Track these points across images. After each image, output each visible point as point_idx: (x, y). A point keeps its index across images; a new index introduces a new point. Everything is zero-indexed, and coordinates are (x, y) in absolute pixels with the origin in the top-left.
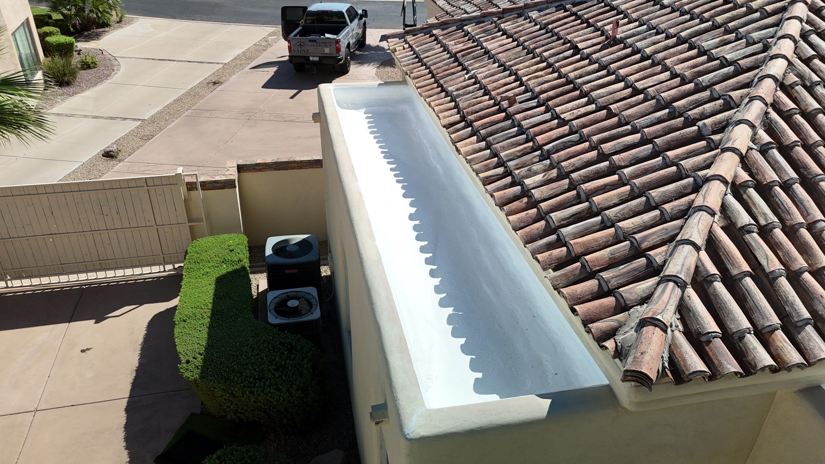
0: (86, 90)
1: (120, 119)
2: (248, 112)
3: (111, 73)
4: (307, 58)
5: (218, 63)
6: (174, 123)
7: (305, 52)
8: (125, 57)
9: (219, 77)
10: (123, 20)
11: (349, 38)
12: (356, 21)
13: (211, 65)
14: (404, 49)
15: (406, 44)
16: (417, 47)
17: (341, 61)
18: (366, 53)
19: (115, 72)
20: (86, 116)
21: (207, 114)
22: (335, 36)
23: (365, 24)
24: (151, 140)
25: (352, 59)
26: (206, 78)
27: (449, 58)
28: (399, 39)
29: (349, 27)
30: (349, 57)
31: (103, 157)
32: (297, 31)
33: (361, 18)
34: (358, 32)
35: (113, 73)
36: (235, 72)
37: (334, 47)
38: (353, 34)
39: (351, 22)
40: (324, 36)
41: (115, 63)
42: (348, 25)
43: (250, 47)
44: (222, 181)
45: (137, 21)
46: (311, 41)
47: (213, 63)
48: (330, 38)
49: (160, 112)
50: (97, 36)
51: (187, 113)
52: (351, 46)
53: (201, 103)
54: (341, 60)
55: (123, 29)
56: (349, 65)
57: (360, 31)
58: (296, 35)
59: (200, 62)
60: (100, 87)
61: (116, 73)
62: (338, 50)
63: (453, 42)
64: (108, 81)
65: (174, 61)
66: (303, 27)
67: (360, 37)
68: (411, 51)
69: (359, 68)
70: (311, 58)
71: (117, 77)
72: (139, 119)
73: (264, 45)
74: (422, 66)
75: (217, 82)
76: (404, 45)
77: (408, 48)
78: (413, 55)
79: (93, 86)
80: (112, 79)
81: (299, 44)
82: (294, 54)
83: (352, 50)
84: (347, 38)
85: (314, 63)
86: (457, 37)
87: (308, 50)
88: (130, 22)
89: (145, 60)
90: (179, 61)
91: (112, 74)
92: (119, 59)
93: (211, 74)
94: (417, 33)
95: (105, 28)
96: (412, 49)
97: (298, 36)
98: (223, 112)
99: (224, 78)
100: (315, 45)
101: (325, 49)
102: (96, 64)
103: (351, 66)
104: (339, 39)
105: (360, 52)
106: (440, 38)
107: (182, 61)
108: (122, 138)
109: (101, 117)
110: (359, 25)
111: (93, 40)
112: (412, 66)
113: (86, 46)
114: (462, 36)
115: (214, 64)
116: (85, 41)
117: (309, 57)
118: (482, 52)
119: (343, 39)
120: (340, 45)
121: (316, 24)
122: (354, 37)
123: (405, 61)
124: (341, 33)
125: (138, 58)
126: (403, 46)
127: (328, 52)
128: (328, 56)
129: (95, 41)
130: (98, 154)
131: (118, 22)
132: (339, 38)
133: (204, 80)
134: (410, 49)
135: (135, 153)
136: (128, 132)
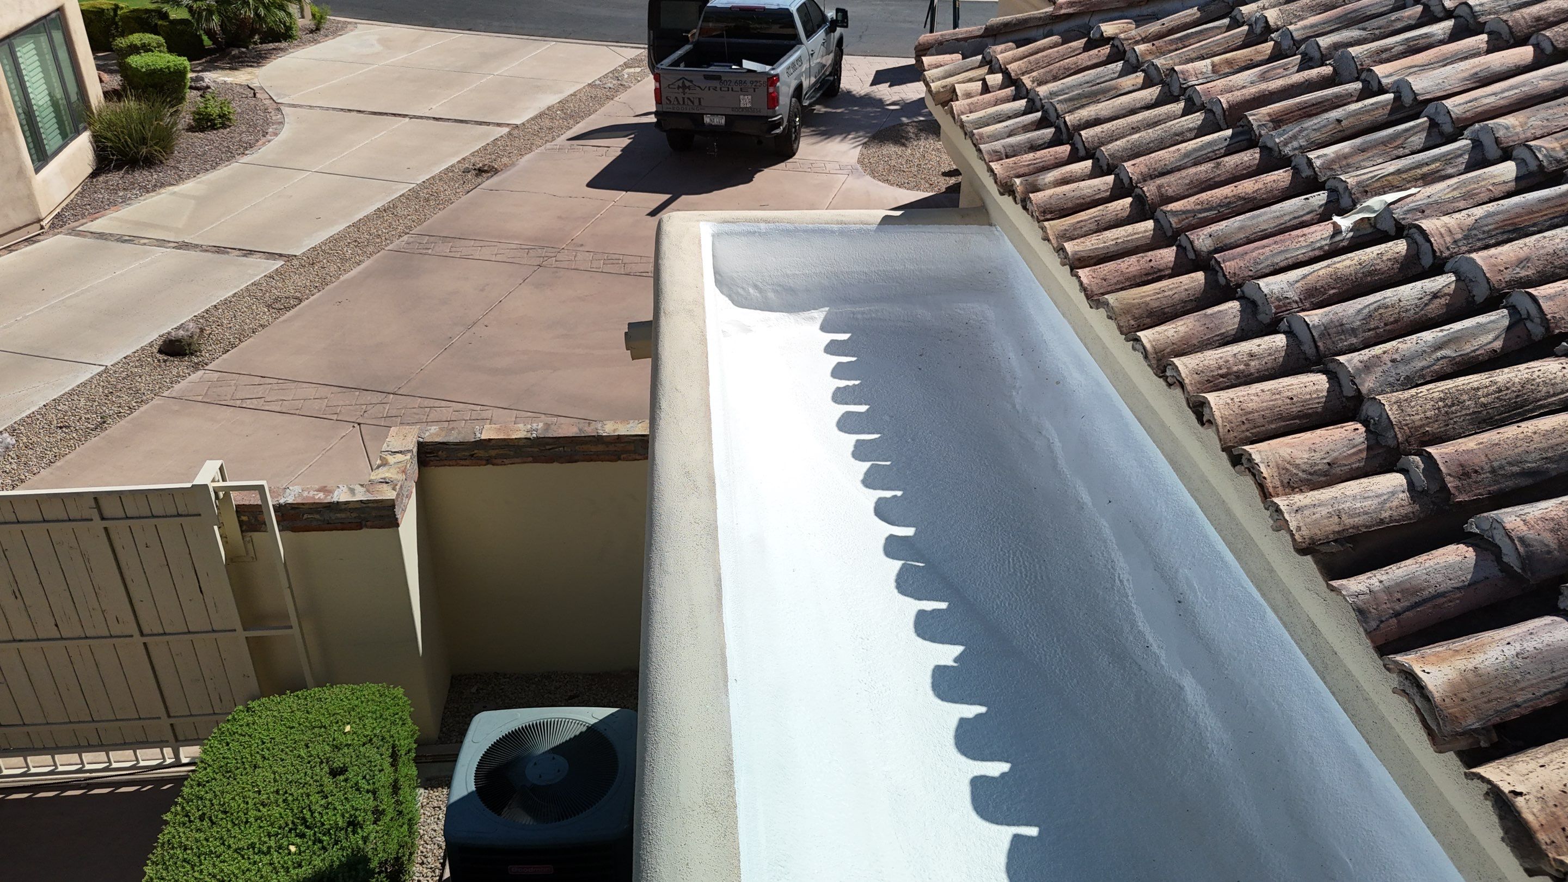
0: (188, 177)
1: (238, 253)
2: (543, 248)
3: (257, 141)
4: (697, 119)
5: (499, 125)
6: (359, 268)
7: (693, 103)
8: (301, 106)
9: (493, 157)
10: (326, 26)
11: (801, 74)
12: (820, 35)
13: (485, 127)
14: (986, 89)
15: (991, 72)
16: (1040, 84)
17: (779, 127)
18: (839, 111)
19: (268, 137)
20: (162, 243)
21: (445, 248)
22: (768, 68)
23: (840, 41)
24: (293, 312)
25: (804, 123)
26: (464, 159)
27: (1201, 131)
28: (963, 58)
29: (803, 47)
30: (798, 119)
31: (158, 355)
32: (680, 53)
33: (832, 29)
34: (824, 62)
35: (263, 140)
36: (534, 147)
37: (762, 92)
38: (812, 65)
39: (808, 36)
40: (740, 65)
41: (274, 118)
42: (801, 43)
43: (580, 91)
44: (351, 506)
45: (352, 30)
46: (708, 77)
47: (488, 124)
48: (754, 71)
49: (334, 240)
50: (258, 59)
51: (397, 243)
52: (804, 92)
53: (436, 219)
54: (777, 125)
55: (318, 45)
56: (797, 139)
57: (829, 60)
58: (676, 63)
59: (461, 121)
60: (223, 172)
61: (269, 141)
62: (773, 100)
63: (1204, 65)
64: (245, 159)
65: (405, 116)
66: (697, 45)
67: (827, 73)
68: (1015, 98)
69: (821, 144)
70: (707, 120)
71: (267, 151)
72: (281, 255)
73: (611, 86)
74: (1074, 158)
75: (486, 168)
76: (987, 77)
77: (1002, 87)
78: (1025, 113)
79: (208, 170)
80: (254, 155)
81: (680, 83)
82: (666, 108)
83: (806, 103)
84: (797, 72)
85: (714, 129)
86: (1218, 44)
87: (699, 99)
88: (337, 31)
89: (342, 113)
90: (415, 117)
91: (260, 142)
92: (286, 110)
93: (477, 148)
94: (1032, 33)
95: (280, 41)
96: (1020, 91)
97: (682, 64)
98: (482, 244)
99: (505, 160)
100: (718, 87)
101: (741, 97)
102: (229, 119)
103: (801, 139)
104: (777, 75)
105: (826, 107)
106: (1140, 48)
107: (421, 117)
108: (226, 302)
109: (196, 246)
110: (825, 43)
111: (248, 66)
112: (1031, 155)
113: (226, 79)
114: (1239, 42)
115: (490, 127)
116: (231, 69)
117: (701, 116)
118: (1383, 105)
119: (786, 75)
120: (777, 90)
121: (725, 40)
122: (814, 71)
123: (995, 137)
124: (782, 60)
125: (328, 109)
126: (984, 80)
127: (749, 105)
128: (747, 114)
129: (250, 69)
130: (151, 345)
131: (312, 32)
132: (778, 71)
133: (459, 162)
134: (1010, 91)
135: (242, 345)
136: (243, 287)
